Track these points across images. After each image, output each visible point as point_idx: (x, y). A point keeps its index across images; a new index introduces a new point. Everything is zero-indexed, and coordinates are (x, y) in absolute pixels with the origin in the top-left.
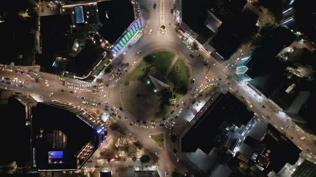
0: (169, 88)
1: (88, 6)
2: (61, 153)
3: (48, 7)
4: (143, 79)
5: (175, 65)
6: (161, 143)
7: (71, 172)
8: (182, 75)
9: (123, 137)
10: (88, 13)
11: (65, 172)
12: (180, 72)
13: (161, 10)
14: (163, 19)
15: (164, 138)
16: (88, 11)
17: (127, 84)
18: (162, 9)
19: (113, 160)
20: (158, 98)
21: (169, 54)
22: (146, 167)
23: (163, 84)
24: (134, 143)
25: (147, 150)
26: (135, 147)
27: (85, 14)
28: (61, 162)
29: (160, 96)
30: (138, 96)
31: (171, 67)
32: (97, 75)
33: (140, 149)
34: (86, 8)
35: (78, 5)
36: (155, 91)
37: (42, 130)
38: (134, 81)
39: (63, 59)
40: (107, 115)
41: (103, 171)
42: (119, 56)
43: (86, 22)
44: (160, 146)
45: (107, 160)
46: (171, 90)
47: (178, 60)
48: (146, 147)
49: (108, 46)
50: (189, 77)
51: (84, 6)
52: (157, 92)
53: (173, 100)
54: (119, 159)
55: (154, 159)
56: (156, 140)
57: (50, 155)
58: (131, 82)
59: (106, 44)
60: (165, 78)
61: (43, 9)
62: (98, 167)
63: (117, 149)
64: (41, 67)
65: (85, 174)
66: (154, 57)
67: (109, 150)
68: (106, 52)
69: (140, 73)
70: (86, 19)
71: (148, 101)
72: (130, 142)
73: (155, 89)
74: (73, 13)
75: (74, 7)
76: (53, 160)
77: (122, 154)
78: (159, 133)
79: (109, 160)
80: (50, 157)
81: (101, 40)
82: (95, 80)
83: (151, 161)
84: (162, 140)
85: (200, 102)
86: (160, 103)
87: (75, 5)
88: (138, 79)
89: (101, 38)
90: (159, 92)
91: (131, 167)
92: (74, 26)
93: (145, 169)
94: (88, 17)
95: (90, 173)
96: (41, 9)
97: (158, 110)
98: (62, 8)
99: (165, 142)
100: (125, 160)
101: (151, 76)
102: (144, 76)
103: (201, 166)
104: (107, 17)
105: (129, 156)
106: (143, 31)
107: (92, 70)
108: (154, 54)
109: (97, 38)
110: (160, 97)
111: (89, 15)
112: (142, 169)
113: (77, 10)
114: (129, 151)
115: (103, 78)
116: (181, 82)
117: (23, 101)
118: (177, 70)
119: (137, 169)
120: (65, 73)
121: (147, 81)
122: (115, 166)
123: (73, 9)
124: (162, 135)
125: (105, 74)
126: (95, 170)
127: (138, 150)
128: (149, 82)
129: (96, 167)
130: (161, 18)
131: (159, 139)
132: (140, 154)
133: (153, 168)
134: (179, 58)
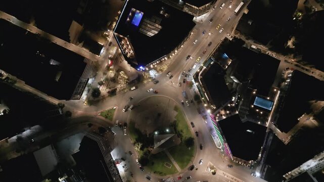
0: (153, 148)
1: (268, 116)
2: (137, 24)
3: (287, 69)
4: (174, 126)
5: (173, 164)
6: (104, 114)
7: (117, 18)
8: (159, 167)
9: (127, 82)
10: (261, 113)
11: (119, 12)
12: (163, 165)
13: (233, 177)
14: (223, 175)
15: (107, 120)
16: (263, 114)
17: (176, 109)
18: (233, 179)
19: (110, 62)
20: (148, 133)
21: (186, 163)
22: (89, 91)
23: (159, 144)
24: (116, 89)
25: (104, 98)
26: (112, 89)
27: (261, 109)
28: (128, 19)
29: (150, 135)
30: (159, 115)
31: (172, 160)
32: (197, 86)
33: (109, 92)
34: (267, 113)
35: (274, 107)
36: (156, 133)
37: (167, 16)
38: (175, 117)
39: (227, 65)
40: (155, 76)
41: (103, 48)
42: (206, 115)
43: (253, 106)
44: (102, 112)
45: (112, 57)
46: (150, 149)
47: (176, 169)
48: (107, 99)
49: (219, 117)
50: (154, 173)
51: (270, 111)
52: (154, 134)
53: (139, 147)
54: (108, 68)
55: (92, 101)
56: (109, 111)
57: (140, 13)
58: (175, 113)
59: (221, 115)
60: (165, 149)
61: (288, 62)
62: (110, 45)
63: (118, 71)
64: (230, 40)
65: (109, 31)
66: (190, 149)
67: (121, 62)
68: (215, 108)
69: (180, 127)
70: (256, 107)
71: (149, 122)
72: (119, 86)
73: (159, 134)
74: (268, 98)
75: (274, 102)
76: (134, 13)
77: (111, 74)
78: (114, 117)
79: (111, 59)
80: (138, 11)
81: (228, 112)
82: (193, 81)
83: (91, 98)
84: (106, 117)
85: (125, 171)
86: (143, 131)
87: (275, 103)
88: (175, 122)
89: (230, 113)
90: (153, 136)
91: (95, 76)
92: (254, 93)
93: (87, 88)
94: (257, 110)
95: (108, 36)
96: (289, 61)
97: (136, 126)
98: (278, 90)
99: (103, 118)
100: (105, 74)
101: (173, 135)
102: (175, 129)
103: (65, 142)
104: (248, 131)
105: (107, 79)
106: (220, 149)
107: (203, 87)
108: (192, 149)
109: (232, 109)
110: (148, 135)
111: (259, 113)
112: (88, 86)
113: (270, 103)
114: (110, 82)
115: (192, 90)
116: (153, 164)
117: (205, 7)
118: (167, 165)
119: (90, 81)
120: (212, 61)
121: (170, 129)
122: (103, 62)
123: (272, 100)
124: (111, 119)
125: (195, 92)
126: (108, 41)
127: (108, 90)
128: (167, 130)
129: (111, 43)
130: (225, 173)
131: (108, 115)
132: (103, 90)
133: (84, 96)
134: (178, 172)
